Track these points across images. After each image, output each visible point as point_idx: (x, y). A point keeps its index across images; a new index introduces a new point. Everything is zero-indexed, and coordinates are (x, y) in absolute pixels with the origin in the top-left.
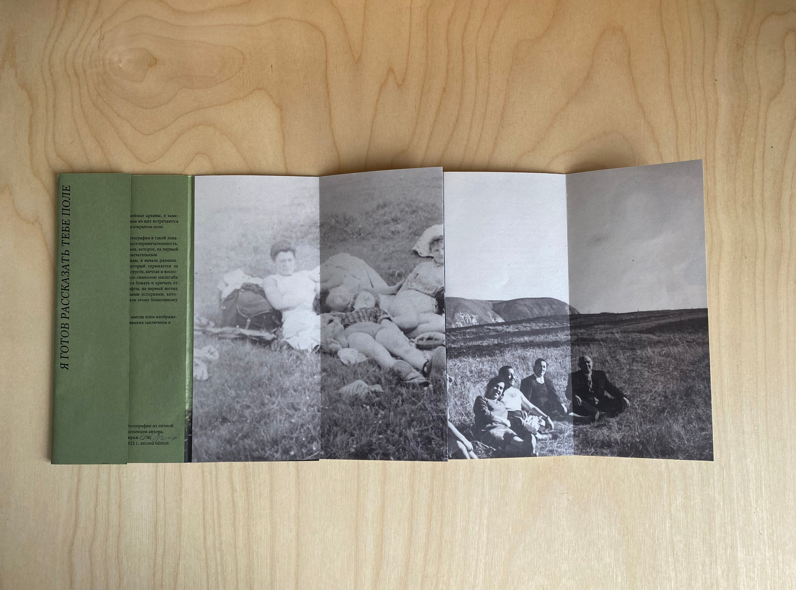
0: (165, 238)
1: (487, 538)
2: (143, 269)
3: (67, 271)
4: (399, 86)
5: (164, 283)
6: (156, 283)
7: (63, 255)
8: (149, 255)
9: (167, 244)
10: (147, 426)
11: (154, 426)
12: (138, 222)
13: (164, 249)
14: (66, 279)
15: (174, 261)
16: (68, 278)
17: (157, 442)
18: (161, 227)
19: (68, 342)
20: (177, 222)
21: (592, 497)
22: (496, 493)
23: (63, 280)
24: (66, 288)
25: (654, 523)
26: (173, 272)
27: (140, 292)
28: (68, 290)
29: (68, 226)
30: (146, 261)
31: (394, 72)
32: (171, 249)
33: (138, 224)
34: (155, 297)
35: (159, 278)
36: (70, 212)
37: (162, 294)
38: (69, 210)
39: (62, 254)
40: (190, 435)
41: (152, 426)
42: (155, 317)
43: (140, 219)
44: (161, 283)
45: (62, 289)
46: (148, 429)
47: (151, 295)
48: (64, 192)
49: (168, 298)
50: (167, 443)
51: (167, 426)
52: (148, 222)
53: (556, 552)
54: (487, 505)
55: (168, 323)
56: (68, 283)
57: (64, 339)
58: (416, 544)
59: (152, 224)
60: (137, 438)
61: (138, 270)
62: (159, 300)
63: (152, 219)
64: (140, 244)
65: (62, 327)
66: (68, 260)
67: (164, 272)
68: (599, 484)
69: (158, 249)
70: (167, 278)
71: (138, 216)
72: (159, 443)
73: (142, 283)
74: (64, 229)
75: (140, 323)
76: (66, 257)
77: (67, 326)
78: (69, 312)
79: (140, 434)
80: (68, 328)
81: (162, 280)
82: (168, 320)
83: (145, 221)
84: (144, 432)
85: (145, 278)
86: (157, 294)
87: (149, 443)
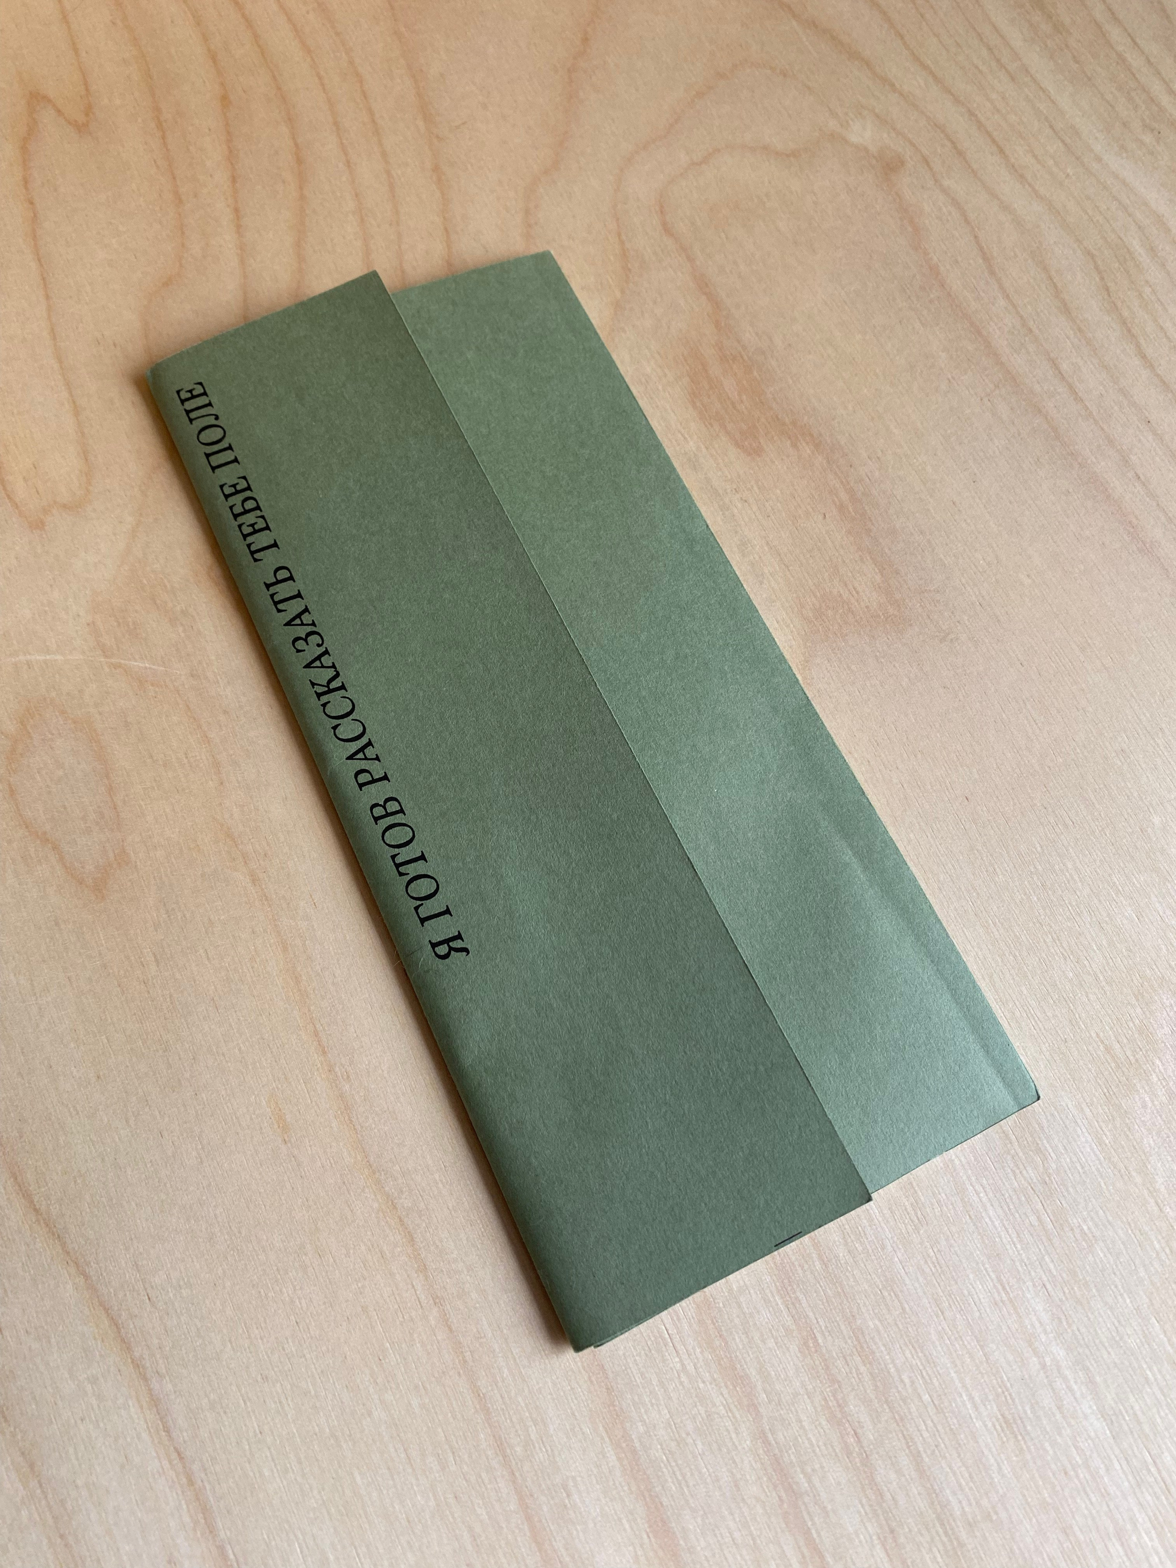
4: (82, 129)
31: (49, 101)
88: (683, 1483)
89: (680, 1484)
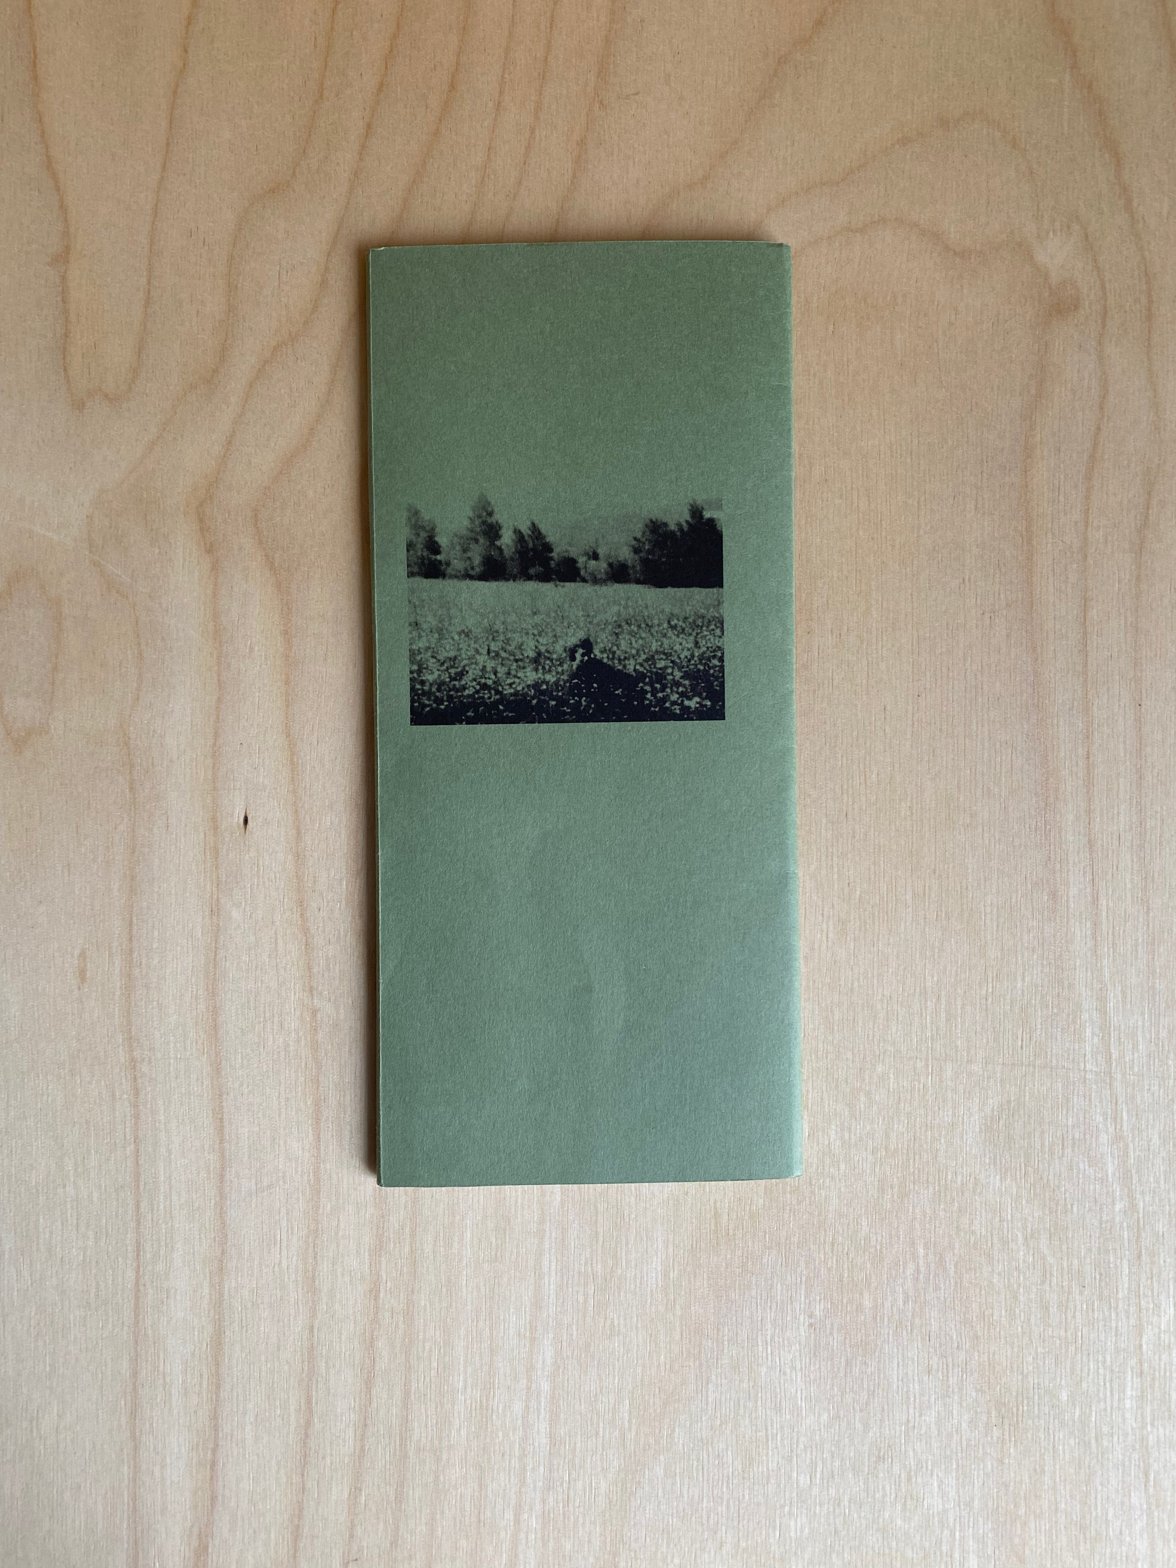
88: (245, 1328)
89: (242, 1328)
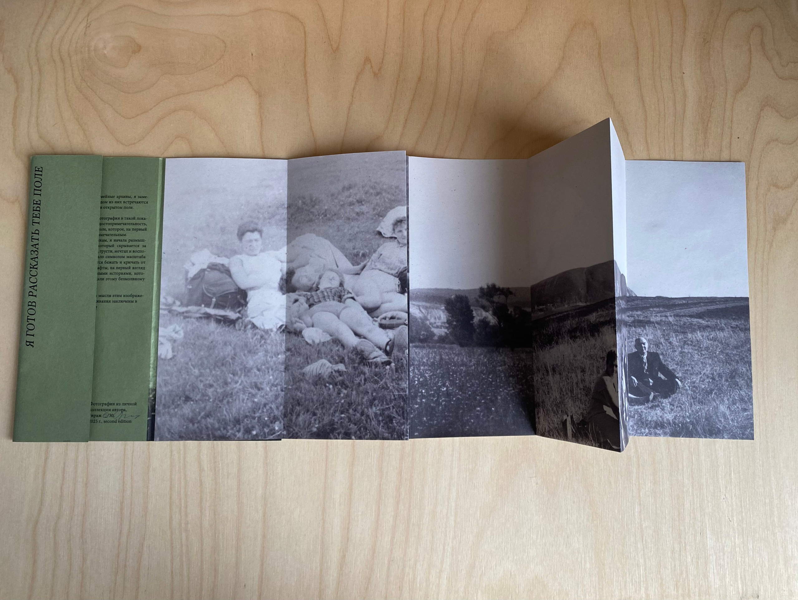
0: (134, 218)
1: (455, 521)
2: (111, 249)
3: (36, 250)
4: (375, 75)
5: (132, 262)
6: (124, 263)
7: (33, 235)
8: (118, 235)
9: (136, 224)
10: (111, 404)
11: (117, 404)
12: (108, 202)
13: (133, 229)
14: (35, 258)
15: (143, 241)
16: (36, 256)
17: (120, 420)
18: (131, 208)
19: (34, 320)
20: (147, 203)
21: (561, 480)
22: (465, 476)
23: (32, 259)
24: (35, 267)
25: (623, 508)
26: (141, 251)
27: (109, 271)
28: (37, 268)
29: (39, 206)
30: (115, 241)
31: (371, 62)
32: (140, 230)
33: (108, 205)
34: (122, 276)
35: (128, 257)
36: (42, 193)
37: (130, 274)
38: (40, 190)
39: (32, 233)
40: (153, 414)
41: (115, 404)
42: (123, 296)
43: (110, 199)
44: (129, 263)
45: (31, 268)
46: (111, 407)
47: (119, 274)
48: (37, 173)
49: (135, 277)
50: (130, 422)
51: (131, 404)
52: (118, 202)
53: (525, 537)
54: (455, 488)
55: (134, 302)
56: (37, 262)
57: (30, 317)
58: (383, 527)
59: (122, 205)
60: (100, 416)
61: (107, 249)
62: (126, 279)
63: (122, 200)
64: (110, 224)
65: (29, 305)
66: (38, 239)
67: (132, 252)
68: (568, 469)
69: (127, 229)
70: (135, 257)
71: (109, 197)
72: (122, 422)
73: (110, 263)
74: (35, 209)
75: (107, 301)
76: (35, 236)
77: (34, 304)
78: (36, 290)
79: (104, 412)
80: (35, 306)
81: (130, 260)
82: (135, 299)
83: (116, 202)
84: (107, 410)
85: (114, 257)
86: (125, 274)
87: (112, 422)
